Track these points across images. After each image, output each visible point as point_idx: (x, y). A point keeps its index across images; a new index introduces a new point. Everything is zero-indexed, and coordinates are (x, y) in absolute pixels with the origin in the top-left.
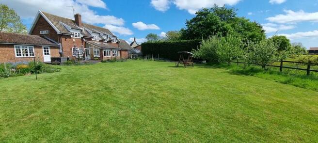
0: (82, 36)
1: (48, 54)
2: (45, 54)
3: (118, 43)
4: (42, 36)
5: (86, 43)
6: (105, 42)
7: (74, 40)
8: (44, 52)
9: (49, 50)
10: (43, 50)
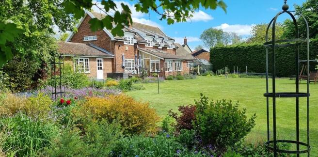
0: (135, 41)
1: (101, 69)
2: (99, 69)
3: (175, 50)
4: (88, 43)
5: (138, 51)
6: (160, 49)
7: (127, 48)
8: (97, 67)
9: (102, 63)
10: (97, 63)
